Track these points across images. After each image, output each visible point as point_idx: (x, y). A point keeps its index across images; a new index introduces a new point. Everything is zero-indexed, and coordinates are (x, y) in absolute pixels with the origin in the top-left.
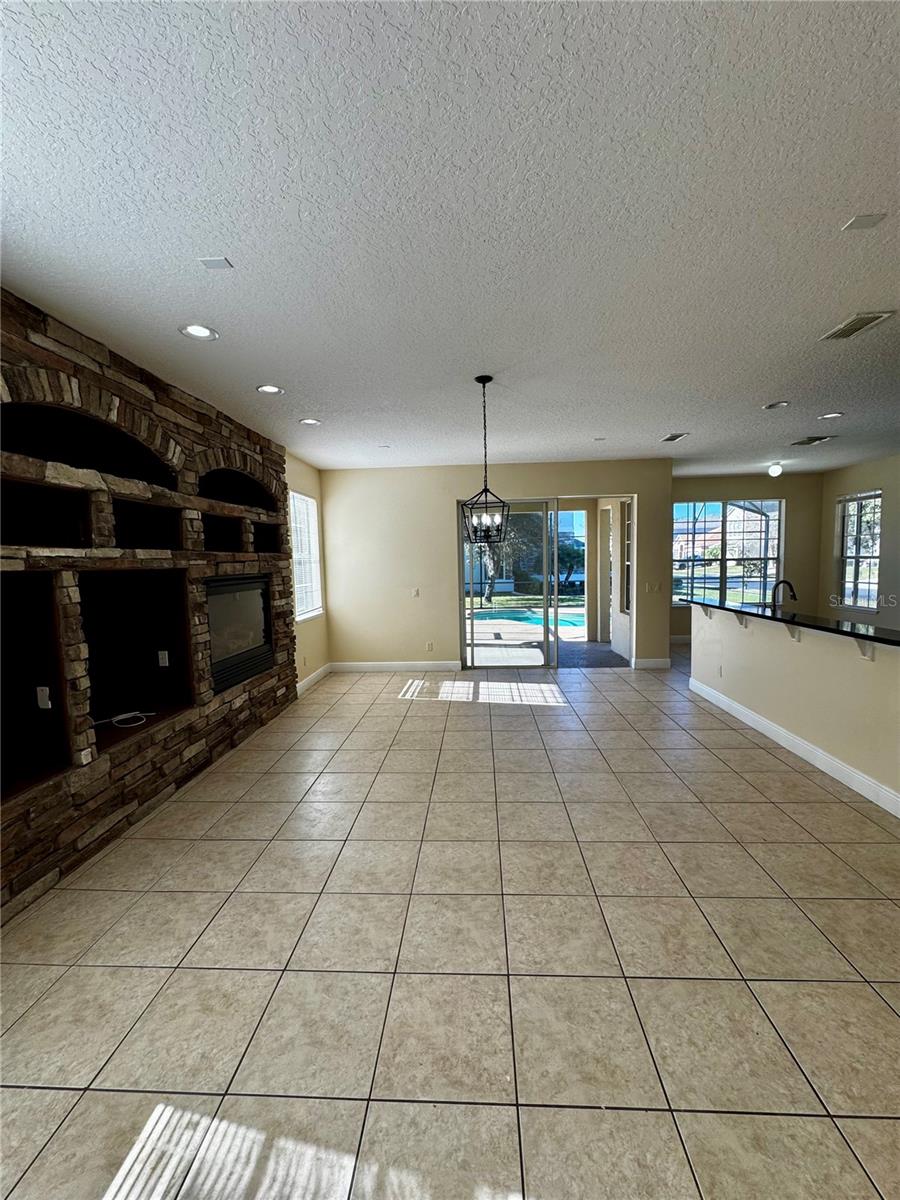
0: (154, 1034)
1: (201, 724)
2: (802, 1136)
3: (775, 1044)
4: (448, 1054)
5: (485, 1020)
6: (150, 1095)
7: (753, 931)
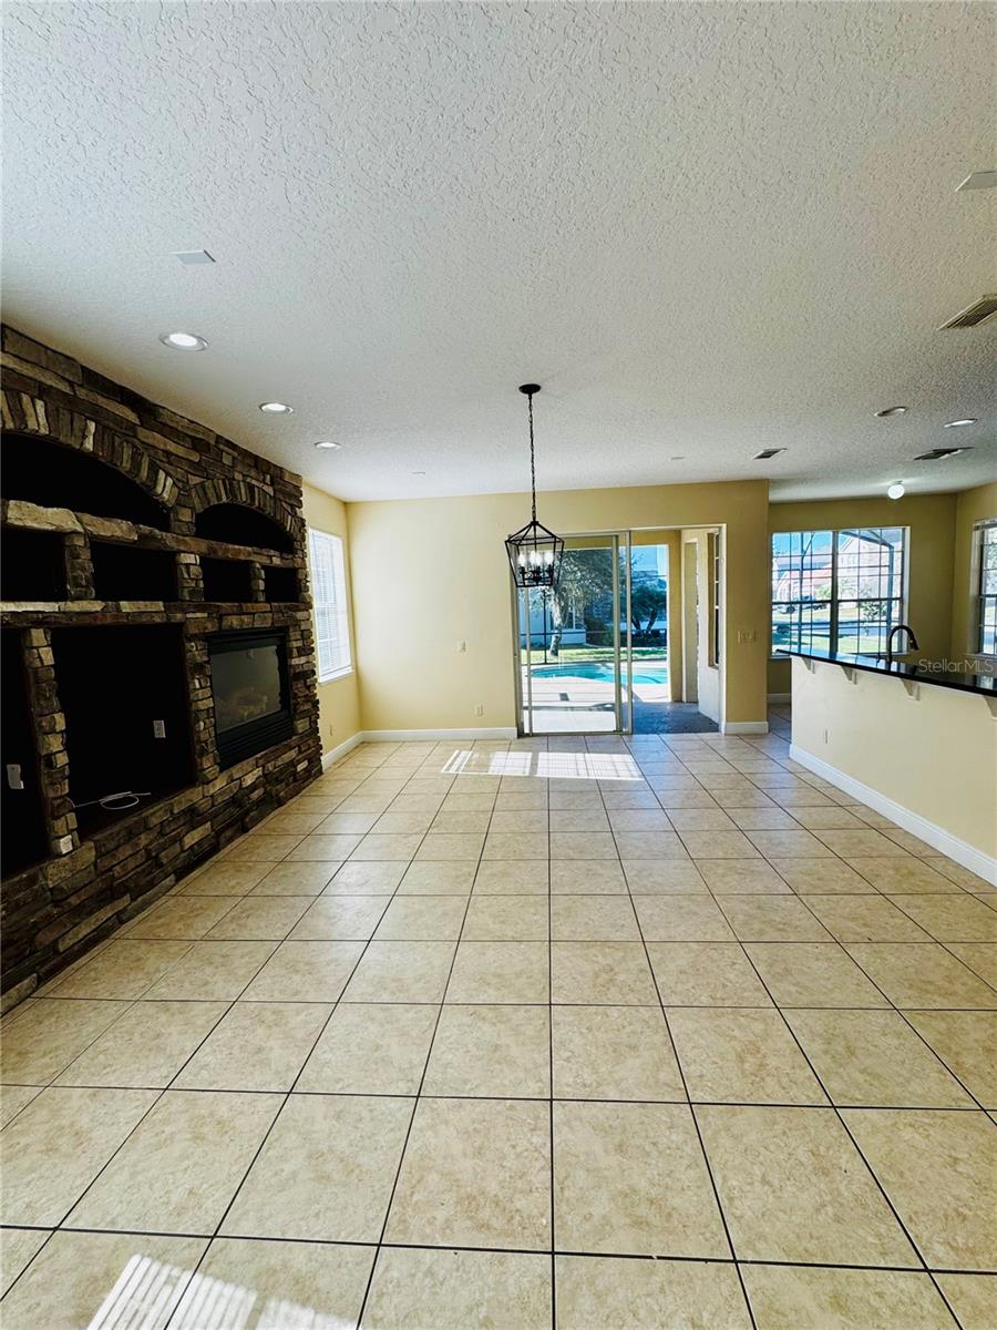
0: (136, 1166)
1: (204, 805)
2: (892, 1294)
3: (867, 1184)
4: (475, 1193)
5: (521, 1153)
6: (128, 1236)
7: (848, 1048)
